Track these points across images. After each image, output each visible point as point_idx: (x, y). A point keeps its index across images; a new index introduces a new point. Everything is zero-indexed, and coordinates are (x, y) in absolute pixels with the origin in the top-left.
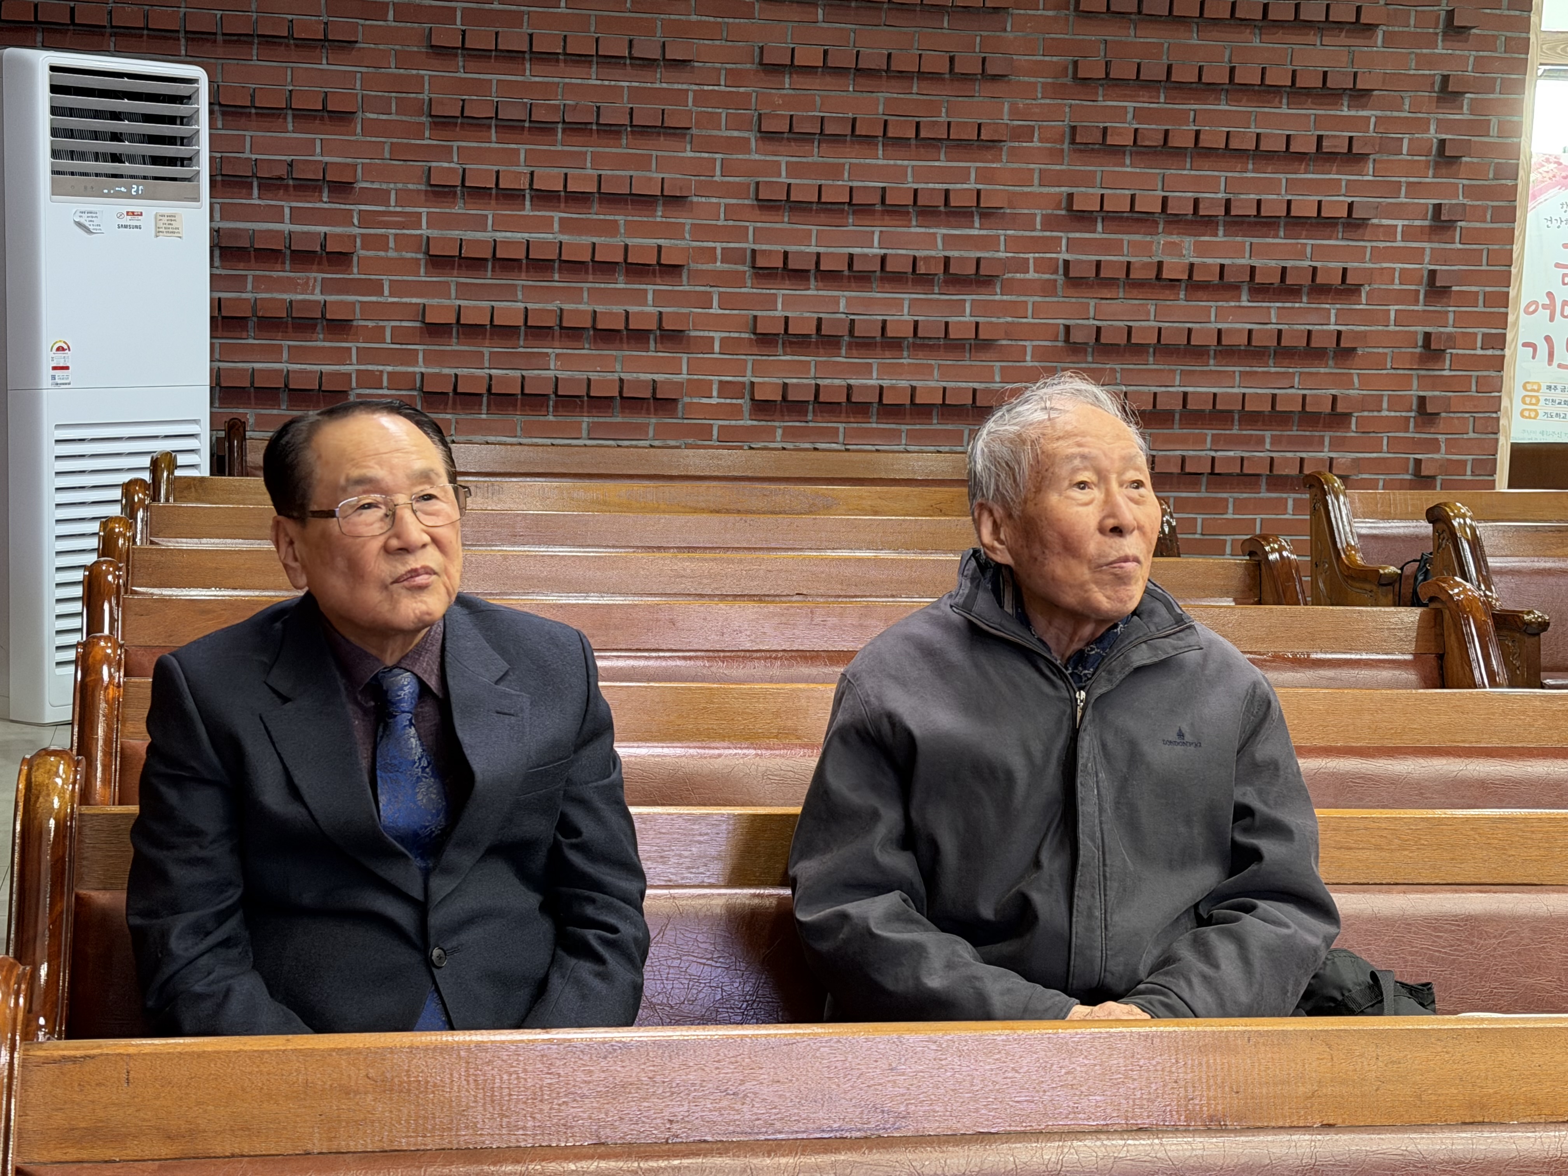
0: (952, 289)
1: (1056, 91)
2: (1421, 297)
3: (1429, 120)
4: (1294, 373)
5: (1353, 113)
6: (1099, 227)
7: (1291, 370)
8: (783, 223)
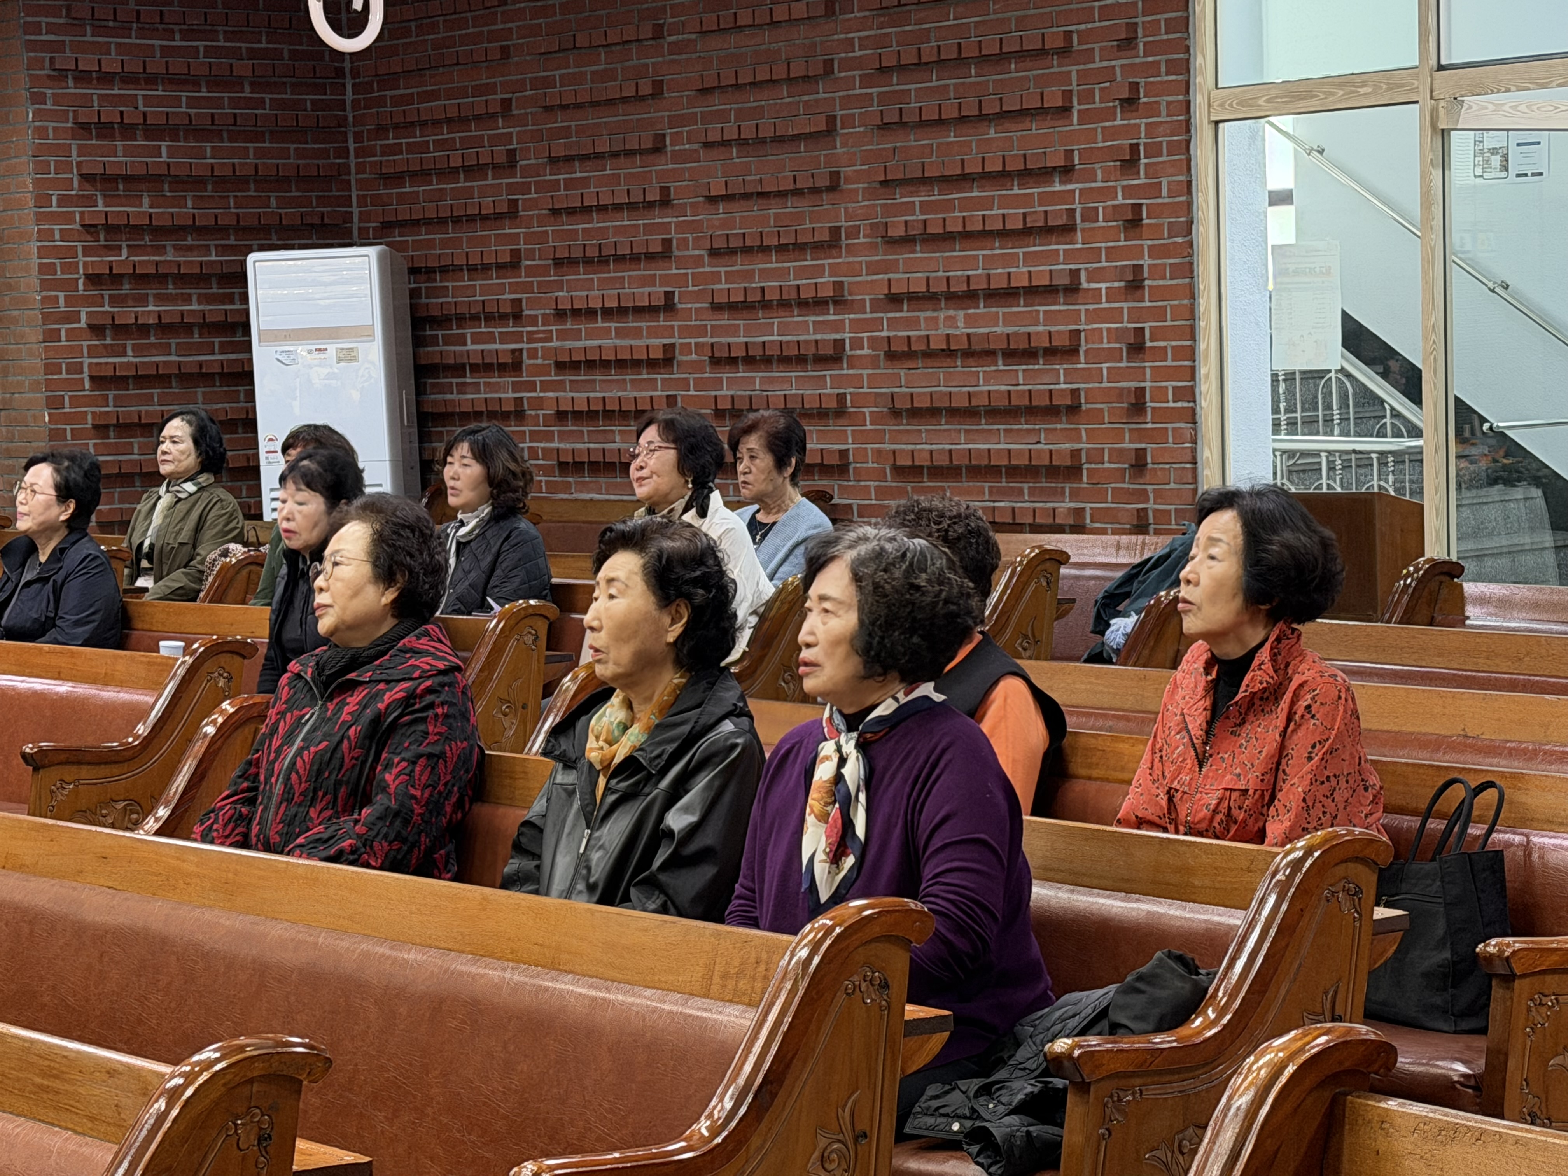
0: (818, 367)
1: (870, 194)
2: (1125, 354)
3: (1115, 187)
4: (1040, 430)
5: (1063, 188)
6: (905, 307)
7: (1037, 427)
8: (724, 320)
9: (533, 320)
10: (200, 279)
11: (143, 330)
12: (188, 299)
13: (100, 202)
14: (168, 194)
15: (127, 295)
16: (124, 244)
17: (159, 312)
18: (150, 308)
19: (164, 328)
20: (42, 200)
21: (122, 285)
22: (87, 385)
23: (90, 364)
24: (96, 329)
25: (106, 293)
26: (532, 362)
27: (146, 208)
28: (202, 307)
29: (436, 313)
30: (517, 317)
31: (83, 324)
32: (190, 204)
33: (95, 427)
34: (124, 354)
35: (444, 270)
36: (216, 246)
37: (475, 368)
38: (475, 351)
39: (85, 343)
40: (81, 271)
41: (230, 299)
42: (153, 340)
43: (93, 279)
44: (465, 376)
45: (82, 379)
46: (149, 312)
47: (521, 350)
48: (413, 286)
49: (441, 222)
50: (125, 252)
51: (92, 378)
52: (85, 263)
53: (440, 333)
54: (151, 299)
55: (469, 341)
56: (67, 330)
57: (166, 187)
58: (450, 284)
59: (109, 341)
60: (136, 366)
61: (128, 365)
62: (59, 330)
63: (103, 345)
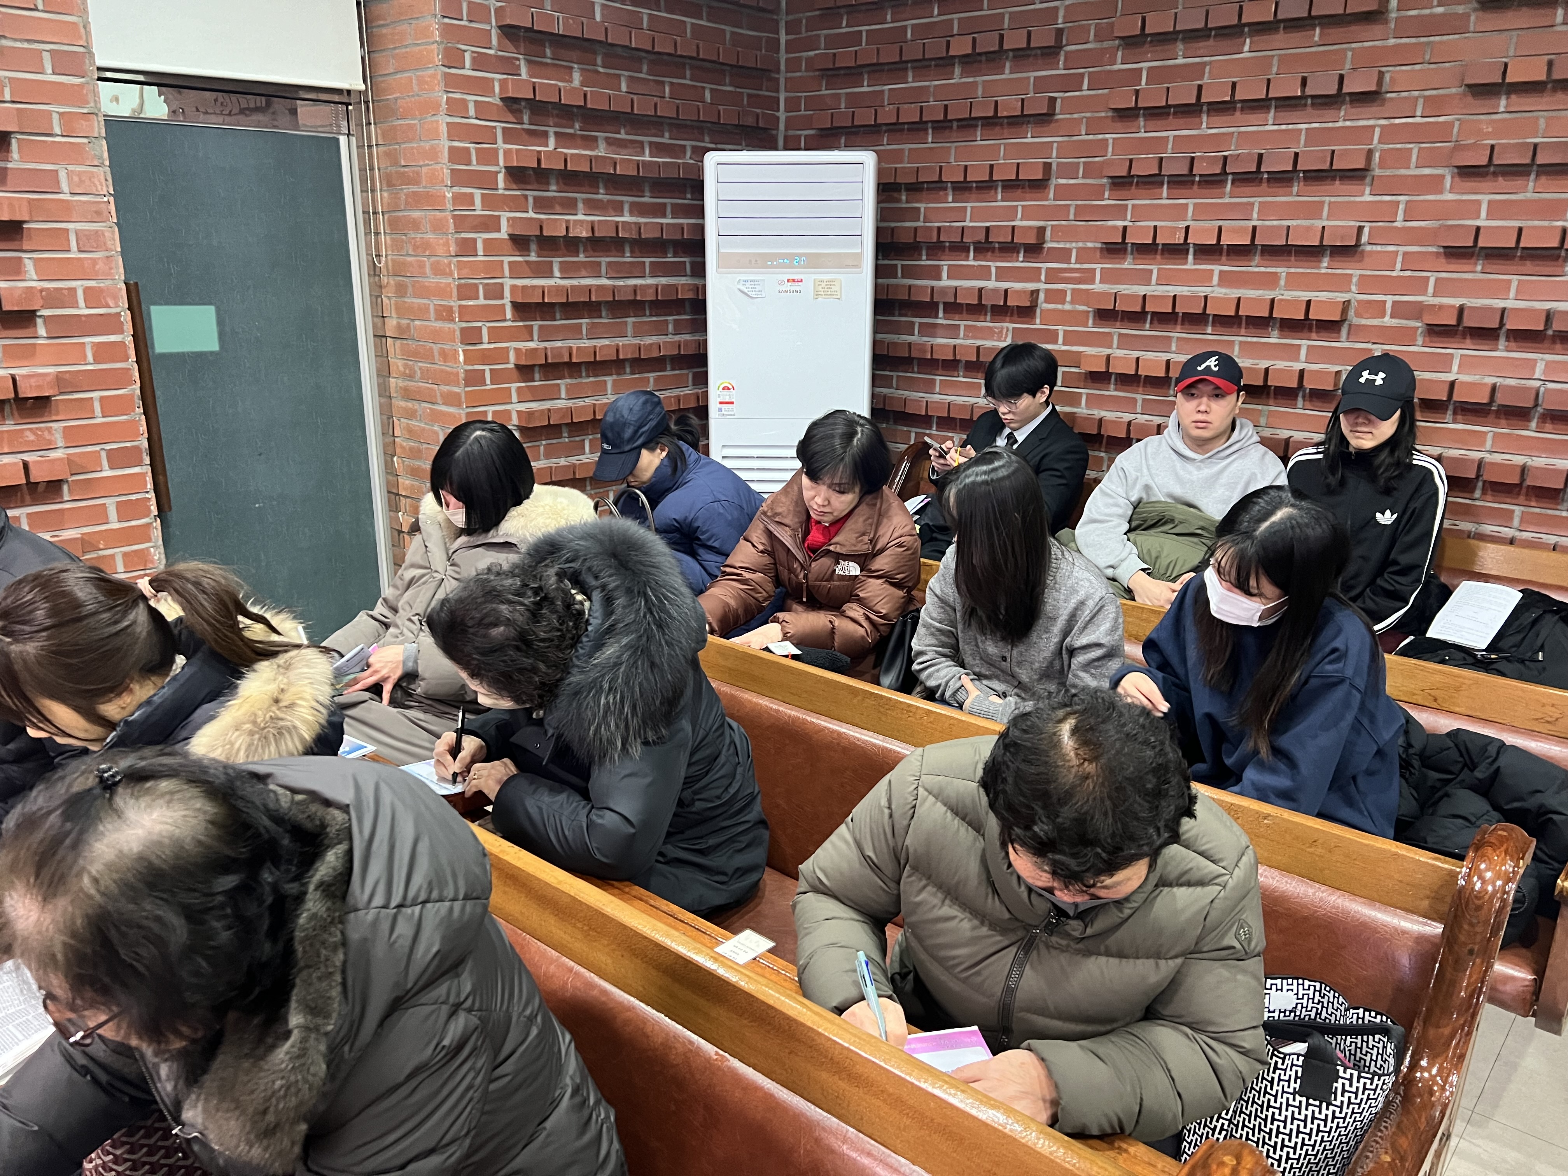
9: (1063, 255)
10: (634, 183)
11: (571, 244)
12: (618, 208)
13: (524, 71)
14: (601, 70)
15: (555, 198)
16: (551, 131)
17: (592, 222)
18: (580, 217)
19: (597, 243)
20: (452, 57)
21: (548, 184)
22: (509, 315)
23: (513, 288)
24: (519, 242)
25: (531, 195)
26: (1054, 306)
27: (577, 83)
28: (634, 219)
30: (1034, 250)
31: (503, 234)
32: (624, 88)
33: (518, 367)
34: (551, 275)
35: (914, 188)
36: (651, 143)
39: (506, 259)
40: (501, 163)
42: (582, 258)
43: (517, 175)
45: (504, 305)
46: (581, 222)
47: (1037, 291)
50: (552, 142)
51: (516, 306)
52: (506, 152)
54: (580, 205)
56: (486, 241)
57: (599, 61)
59: (533, 257)
60: (566, 291)
61: (558, 289)
62: (474, 240)
63: (527, 262)
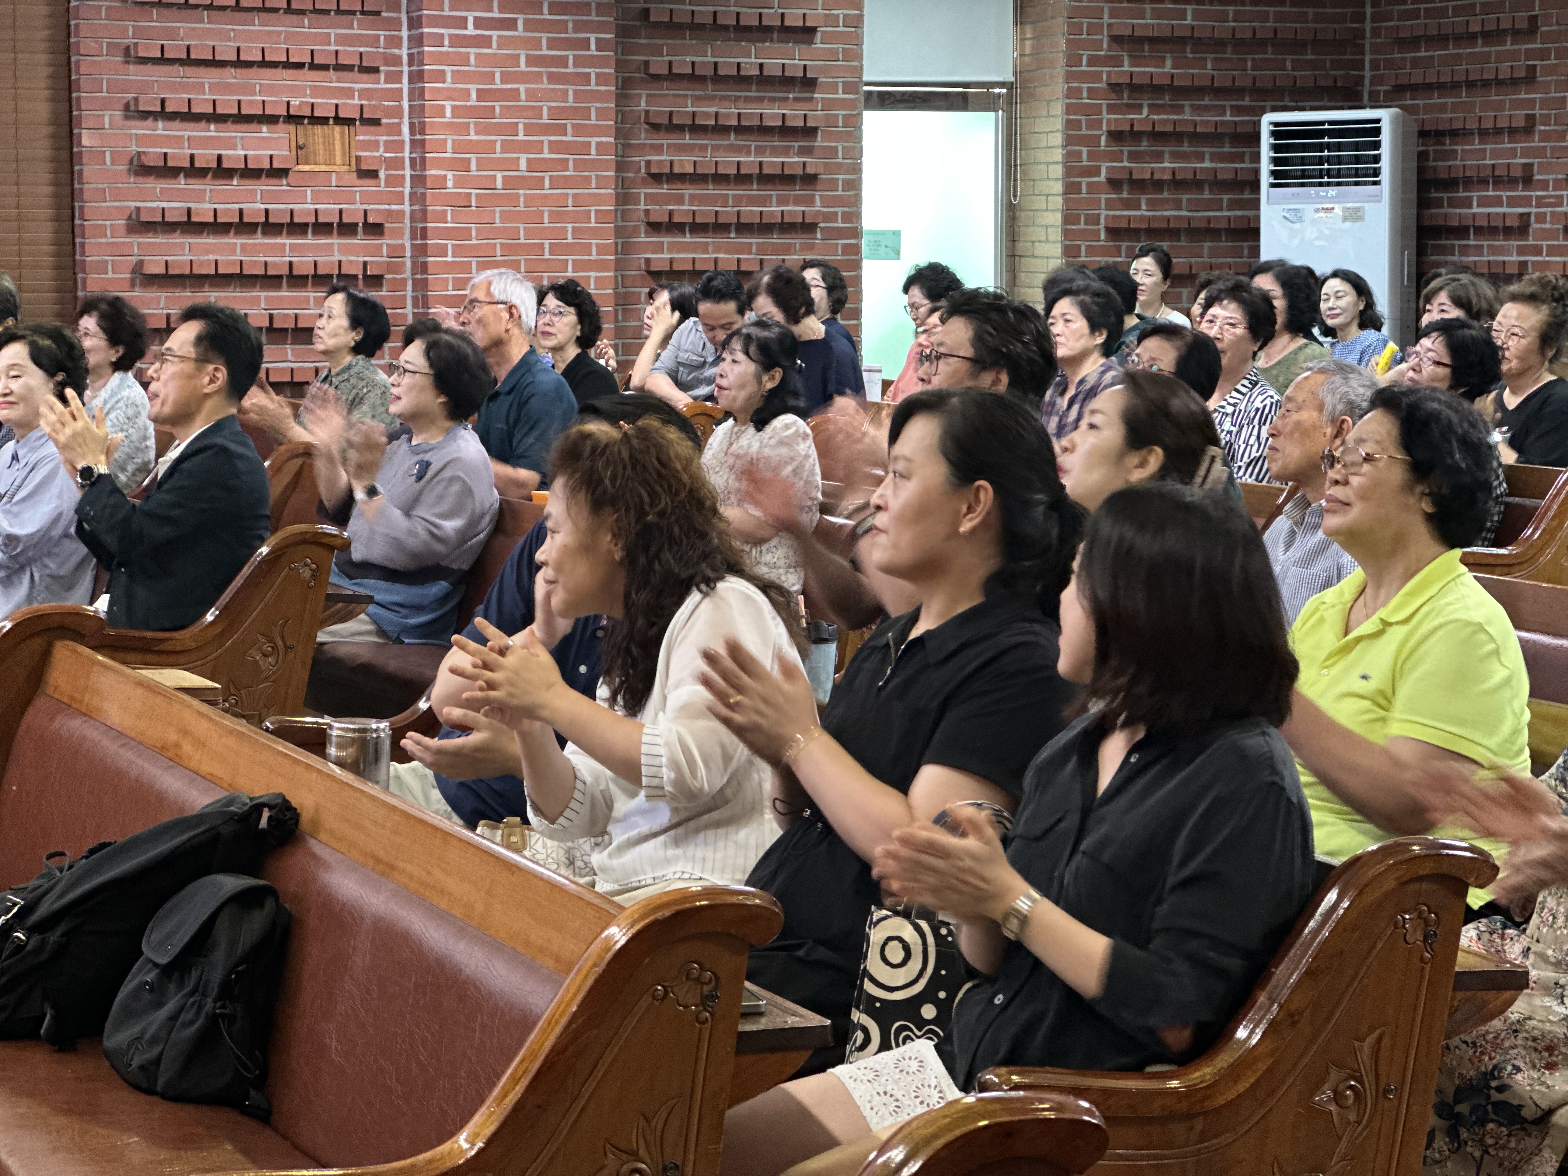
9: (1544, 185)
10: (1213, 137)
11: (1157, 185)
12: (1200, 157)
13: (1126, 62)
14: (1190, 56)
15: (1145, 151)
16: (1146, 103)
17: (1174, 168)
18: (1166, 165)
19: (1178, 184)
20: (1073, 60)
21: (1141, 141)
22: (1103, 237)
23: (1107, 216)
24: (1114, 184)
25: (1126, 149)
26: (1539, 226)
27: (1168, 67)
28: (1213, 165)
29: (1443, 175)
30: (1527, 180)
31: (1103, 178)
32: (1209, 66)
34: (1139, 208)
35: (1454, 134)
36: (1232, 107)
37: (1480, 231)
38: (1481, 214)
39: (1103, 196)
40: (1104, 128)
41: (1240, 158)
42: (1166, 195)
43: (1116, 136)
44: (1469, 239)
45: (1099, 230)
46: (1164, 168)
47: (1529, 214)
48: (1421, 148)
49: (1454, 86)
50: (1145, 111)
51: (1109, 230)
52: (1109, 120)
53: (1445, 195)
54: (1167, 156)
55: (1475, 203)
56: (1089, 184)
57: (1188, 49)
58: (1459, 148)
59: (1125, 195)
60: (1149, 219)
61: (1142, 218)
62: (1080, 183)
63: (1121, 199)
